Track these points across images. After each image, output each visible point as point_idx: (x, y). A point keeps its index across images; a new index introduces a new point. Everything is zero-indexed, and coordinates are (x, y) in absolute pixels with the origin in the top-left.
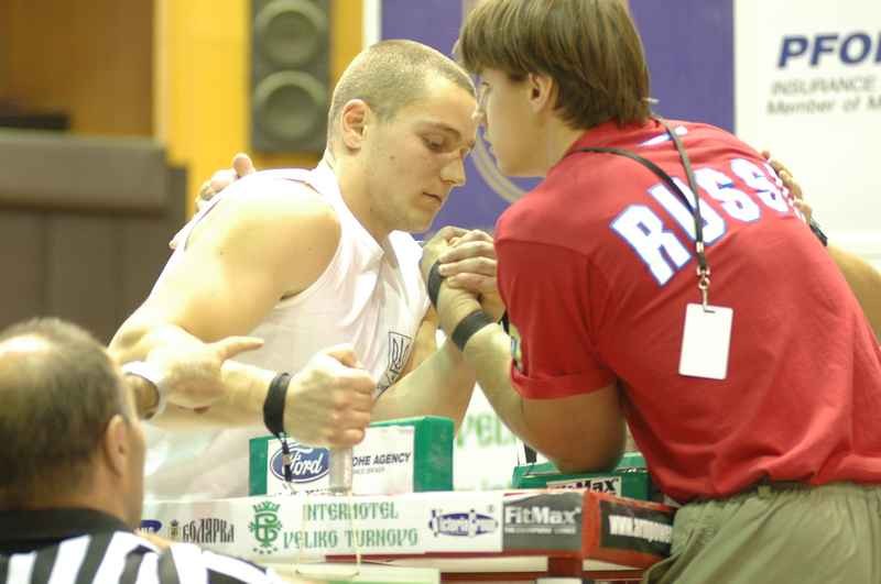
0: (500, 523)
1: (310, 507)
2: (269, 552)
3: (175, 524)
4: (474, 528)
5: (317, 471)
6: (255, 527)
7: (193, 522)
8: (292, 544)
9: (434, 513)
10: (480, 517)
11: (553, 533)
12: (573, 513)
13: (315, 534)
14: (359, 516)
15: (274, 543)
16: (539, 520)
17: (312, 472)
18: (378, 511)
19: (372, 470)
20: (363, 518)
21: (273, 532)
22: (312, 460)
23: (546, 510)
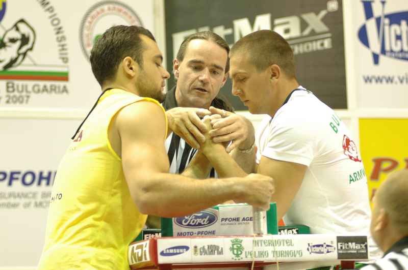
0: (336, 249)
1: (256, 242)
2: (239, 259)
3: (196, 247)
4: (325, 250)
5: (205, 223)
6: (232, 249)
7: (204, 247)
8: (249, 256)
9: (309, 244)
10: (328, 246)
11: (357, 253)
12: (364, 245)
13: (259, 252)
14: (277, 245)
15: (241, 256)
16: (351, 248)
17: (202, 223)
18: (285, 243)
19: (241, 224)
20: (279, 246)
21: (240, 251)
22: (202, 219)
23: (354, 244)
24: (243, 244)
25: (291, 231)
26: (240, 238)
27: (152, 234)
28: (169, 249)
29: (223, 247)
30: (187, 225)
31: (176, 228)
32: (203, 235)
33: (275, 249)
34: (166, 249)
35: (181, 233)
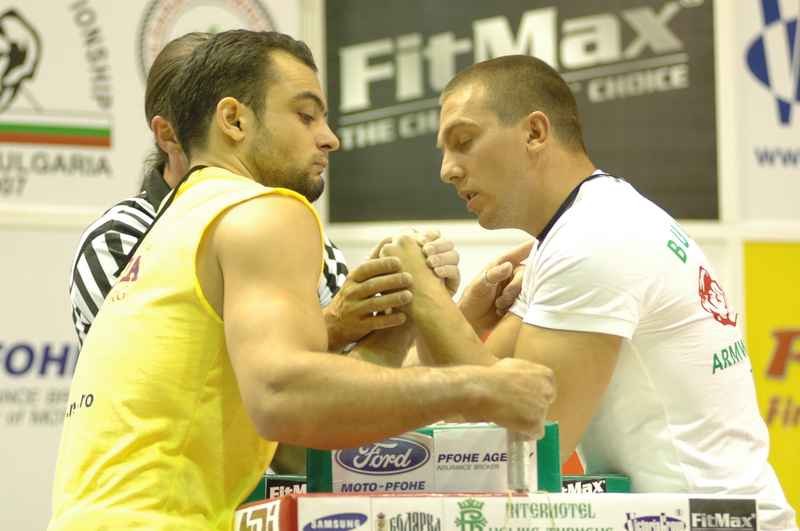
0: (688, 524)
1: (512, 507)
3: (381, 517)
4: (665, 529)
5: (403, 464)
6: (461, 522)
7: (399, 516)
9: (628, 516)
10: (669, 519)
12: (749, 519)
14: (559, 515)
16: (722, 525)
17: (397, 465)
18: (576, 512)
19: (482, 467)
20: (563, 517)
21: (477, 526)
22: (397, 455)
23: (726, 516)
24: (485, 512)
25: (589, 486)
26: (479, 499)
27: (286, 486)
28: (323, 519)
29: (439, 516)
30: (362, 469)
31: (340, 474)
32: (398, 489)
33: (554, 524)
34: (317, 521)
35: (351, 485)
